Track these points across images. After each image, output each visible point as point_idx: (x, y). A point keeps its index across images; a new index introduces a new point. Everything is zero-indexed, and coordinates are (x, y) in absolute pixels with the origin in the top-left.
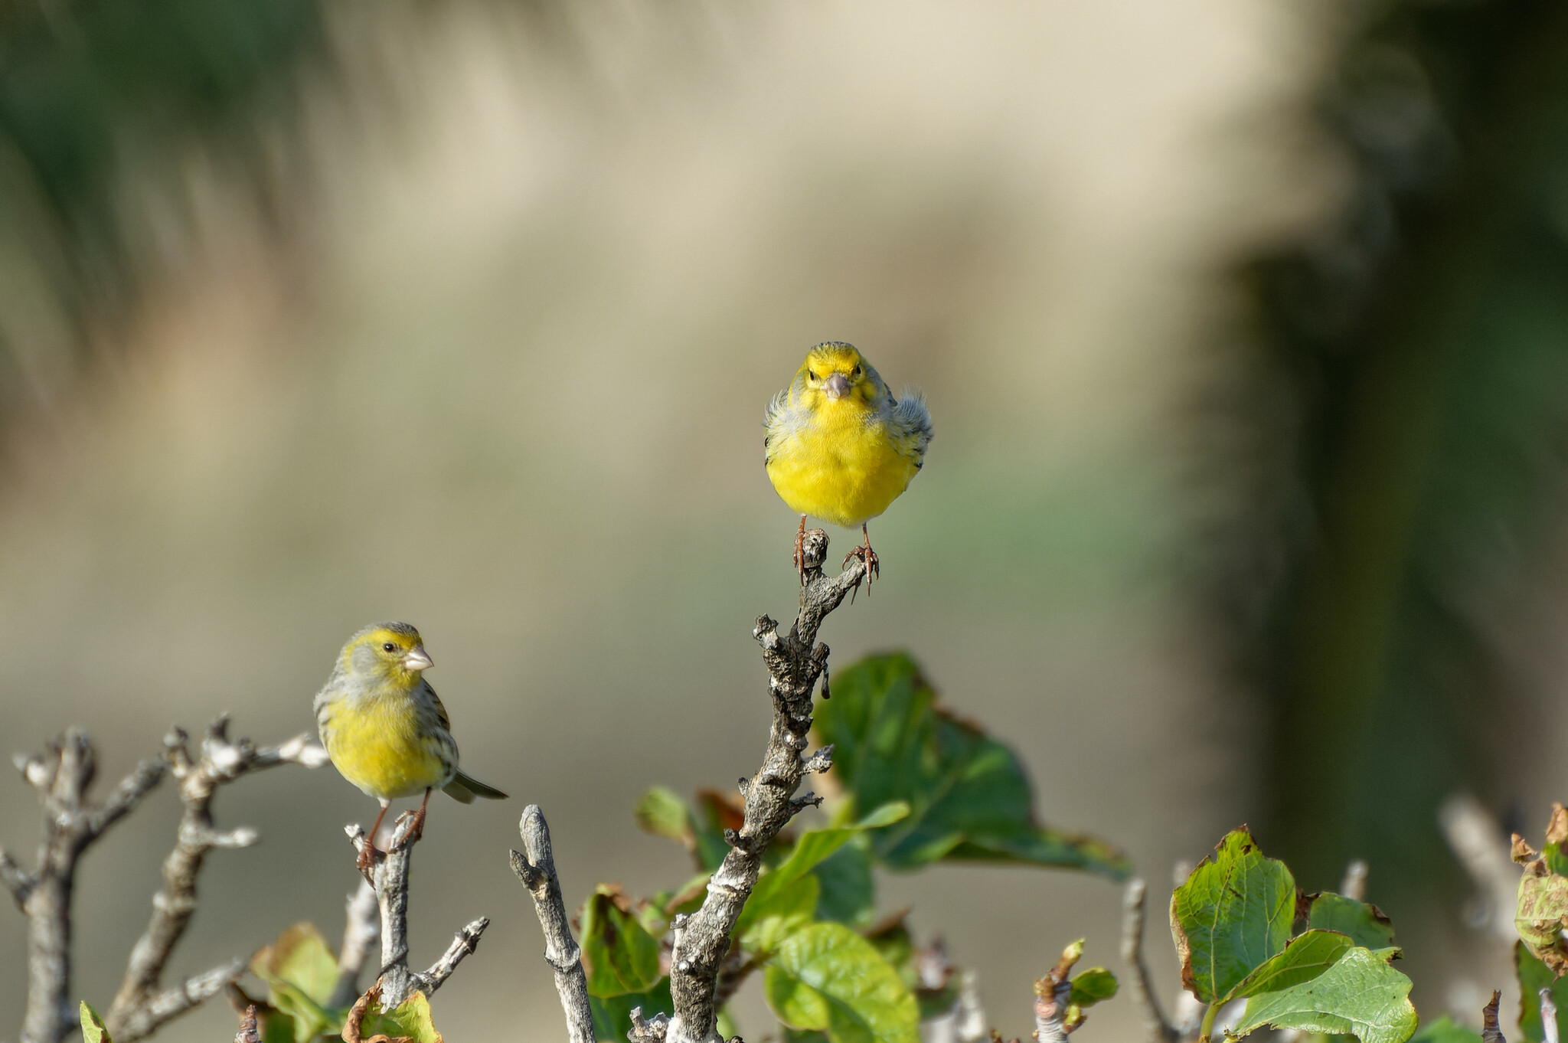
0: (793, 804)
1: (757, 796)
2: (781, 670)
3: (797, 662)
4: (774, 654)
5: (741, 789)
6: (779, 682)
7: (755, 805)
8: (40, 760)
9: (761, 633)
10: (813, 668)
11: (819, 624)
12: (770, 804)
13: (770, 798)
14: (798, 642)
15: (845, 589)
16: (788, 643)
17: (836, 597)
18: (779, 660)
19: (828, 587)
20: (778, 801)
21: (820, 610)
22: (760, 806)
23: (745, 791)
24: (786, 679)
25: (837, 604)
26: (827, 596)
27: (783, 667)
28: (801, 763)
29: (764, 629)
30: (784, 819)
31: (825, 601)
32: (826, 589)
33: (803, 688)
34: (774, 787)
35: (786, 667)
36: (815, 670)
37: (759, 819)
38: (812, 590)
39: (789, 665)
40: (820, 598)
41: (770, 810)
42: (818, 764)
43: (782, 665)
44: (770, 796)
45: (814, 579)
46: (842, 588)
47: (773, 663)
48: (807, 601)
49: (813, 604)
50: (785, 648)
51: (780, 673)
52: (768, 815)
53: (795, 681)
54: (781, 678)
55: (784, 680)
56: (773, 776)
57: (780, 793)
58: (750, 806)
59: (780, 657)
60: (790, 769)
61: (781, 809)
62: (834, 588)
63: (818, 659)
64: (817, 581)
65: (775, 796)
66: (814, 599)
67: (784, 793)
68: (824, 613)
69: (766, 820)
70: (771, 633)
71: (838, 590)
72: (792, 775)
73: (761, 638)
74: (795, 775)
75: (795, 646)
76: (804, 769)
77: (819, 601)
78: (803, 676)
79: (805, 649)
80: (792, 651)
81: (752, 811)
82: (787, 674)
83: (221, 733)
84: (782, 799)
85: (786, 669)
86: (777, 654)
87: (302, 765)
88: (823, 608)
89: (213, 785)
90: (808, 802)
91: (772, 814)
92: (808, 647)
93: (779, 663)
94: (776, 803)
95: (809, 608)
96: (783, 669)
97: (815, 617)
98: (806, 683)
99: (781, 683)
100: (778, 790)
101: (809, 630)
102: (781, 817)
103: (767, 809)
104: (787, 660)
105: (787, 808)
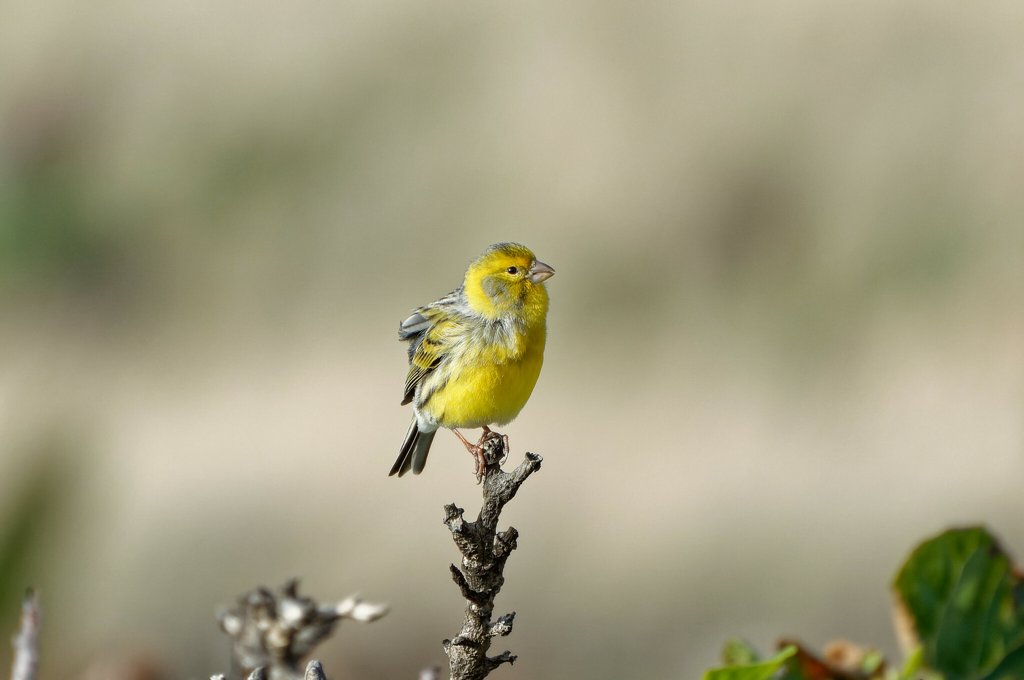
0: (490, 661)
1: (457, 654)
2: (468, 550)
3: (483, 544)
4: (460, 537)
5: (445, 649)
6: (469, 560)
7: (455, 661)
8: (234, 613)
9: (449, 518)
10: (503, 548)
11: (500, 512)
12: (467, 662)
13: (465, 656)
14: (482, 527)
15: (517, 483)
16: (474, 528)
17: (510, 489)
18: (466, 541)
19: (503, 481)
20: (472, 659)
21: (498, 500)
22: (459, 663)
23: (448, 650)
24: (474, 557)
25: (512, 495)
26: (503, 488)
27: (470, 547)
28: (487, 628)
29: (451, 515)
30: (482, 674)
31: (502, 493)
32: (502, 482)
33: (490, 565)
34: (467, 647)
35: (472, 547)
36: (505, 550)
37: (460, 674)
38: (491, 483)
39: (475, 546)
40: (498, 490)
41: (467, 666)
42: (500, 628)
43: (469, 546)
44: (465, 654)
45: (492, 474)
46: (515, 482)
47: (461, 544)
48: (487, 493)
49: (492, 495)
50: (470, 531)
51: (468, 552)
52: (466, 671)
53: (482, 559)
54: (470, 556)
55: (472, 558)
56: (465, 638)
57: (473, 652)
58: (452, 663)
59: (466, 539)
60: (478, 633)
61: (477, 665)
62: (508, 481)
63: (508, 541)
64: (495, 476)
65: (469, 655)
66: (493, 491)
67: (476, 652)
68: (502, 503)
69: (465, 674)
70: (458, 519)
71: (512, 484)
72: (480, 637)
73: (449, 523)
74: (483, 637)
75: (480, 530)
76: (490, 632)
77: (497, 492)
78: (489, 555)
79: (489, 532)
80: (477, 534)
81: (454, 667)
82: (474, 553)
83: (292, 592)
84: (475, 658)
85: (472, 549)
86: (463, 537)
87: (354, 620)
88: (500, 498)
89: (291, 634)
90: (505, 659)
91: (469, 669)
92: (492, 531)
93: (466, 544)
94: (471, 661)
95: (489, 498)
96: (470, 549)
97: (495, 506)
98: (492, 560)
99: (470, 561)
100: (471, 649)
101: (491, 517)
102: (478, 672)
103: (464, 665)
104: (472, 542)
105: (484, 665)
